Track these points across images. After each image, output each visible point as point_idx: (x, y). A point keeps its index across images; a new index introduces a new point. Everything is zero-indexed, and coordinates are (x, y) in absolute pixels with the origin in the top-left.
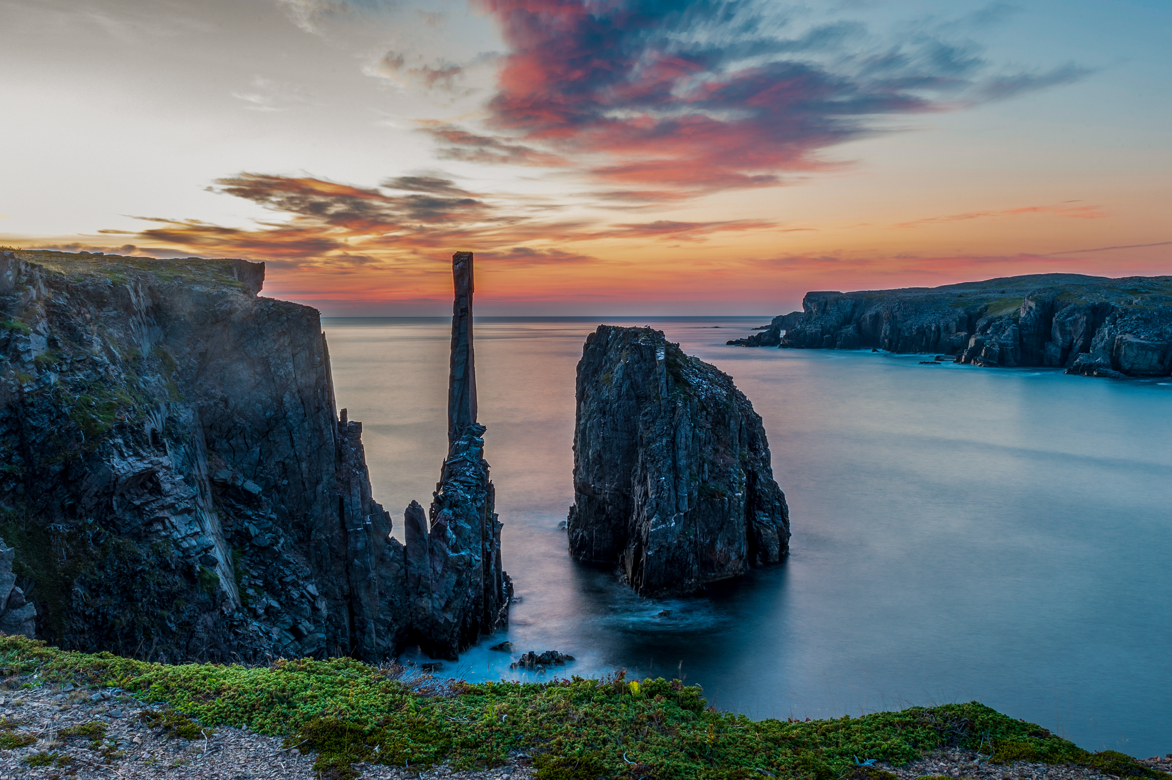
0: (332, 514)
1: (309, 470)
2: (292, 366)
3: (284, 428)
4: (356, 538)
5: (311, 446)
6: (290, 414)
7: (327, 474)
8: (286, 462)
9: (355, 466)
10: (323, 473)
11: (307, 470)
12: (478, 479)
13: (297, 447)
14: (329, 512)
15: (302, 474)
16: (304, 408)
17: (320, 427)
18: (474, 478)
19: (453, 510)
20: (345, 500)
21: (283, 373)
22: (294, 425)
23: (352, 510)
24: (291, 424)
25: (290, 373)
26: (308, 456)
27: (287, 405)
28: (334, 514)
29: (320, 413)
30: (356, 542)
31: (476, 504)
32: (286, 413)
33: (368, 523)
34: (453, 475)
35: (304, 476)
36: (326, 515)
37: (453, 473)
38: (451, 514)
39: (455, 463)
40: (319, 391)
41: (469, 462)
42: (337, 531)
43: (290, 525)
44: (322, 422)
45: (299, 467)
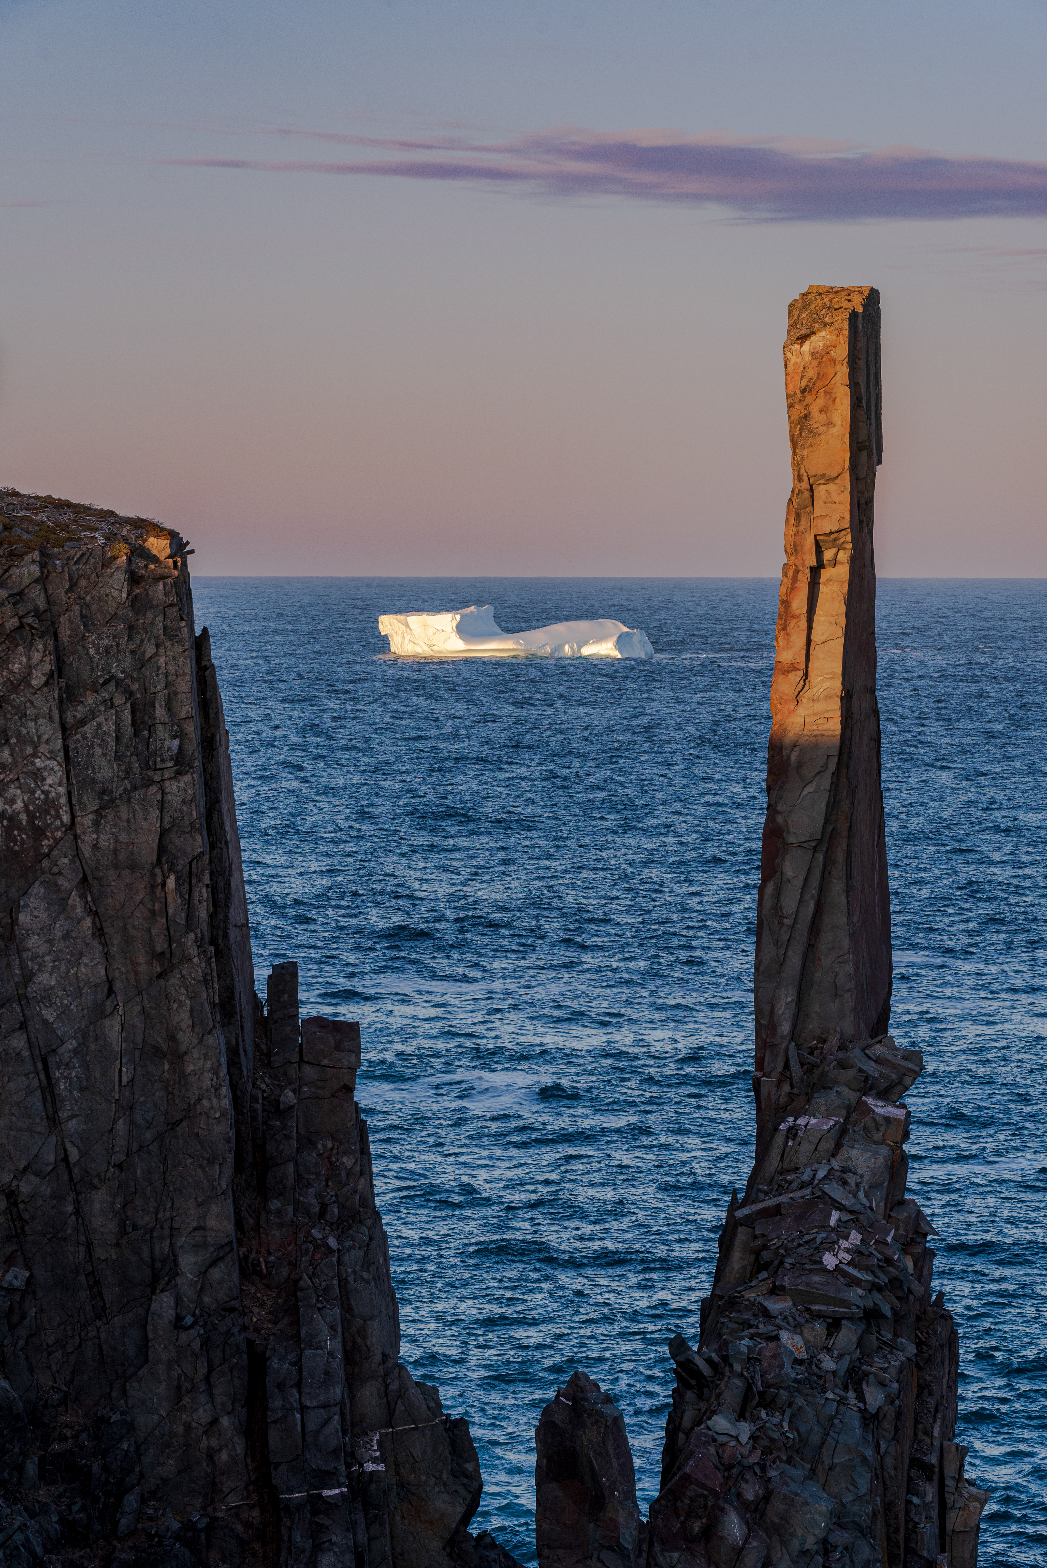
0: (215, 1421)
1: (122, 1225)
2: (60, 772)
3: (18, 1042)
4: (316, 1531)
5: (132, 1123)
6: (45, 979)
7: (196, 1247)
8: (24, 1188)
9: (322, 1214)
10: (181, 1241)
11: (112, 1226)
12: (875, 1287)
13: (72, 1125)
14: (202, 1415)
15: (89, 1245)
16: (107, 956)
17: (172, 1038)
18: (856, 1282)
19: (755, 1419)
20: (275, 1363)
21: (19, 804)
22: (61, 1029)
23: (303, 1409)
24: (45, 1023)
25: (50, 804)
26: (120, 1166)
27: (33, 941)
28: (225, 1421)
29: (174, 980)
30: (317, 1548)
31: (861, 1398)
32: (28, 978)
33: (369, 1467)
34: (765, 1267)
35: (100, 1253)
36: (188, 1427)
37: (766, 1256)
38: (744, 1438)
39: (777, 1210)
40: (171, 882)
41: (841, 1208)
42: (233, 1501)
43: (31, 1468)
44: (182, 1018)
45: (77, 1212)
